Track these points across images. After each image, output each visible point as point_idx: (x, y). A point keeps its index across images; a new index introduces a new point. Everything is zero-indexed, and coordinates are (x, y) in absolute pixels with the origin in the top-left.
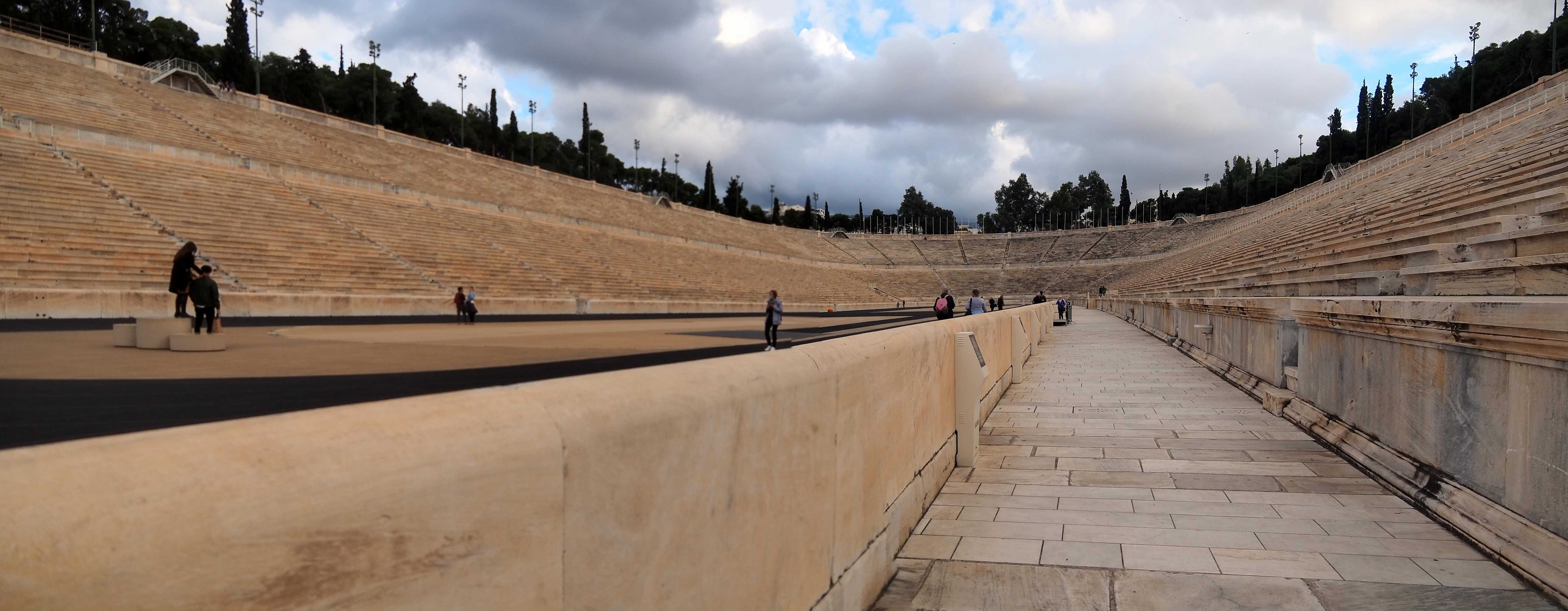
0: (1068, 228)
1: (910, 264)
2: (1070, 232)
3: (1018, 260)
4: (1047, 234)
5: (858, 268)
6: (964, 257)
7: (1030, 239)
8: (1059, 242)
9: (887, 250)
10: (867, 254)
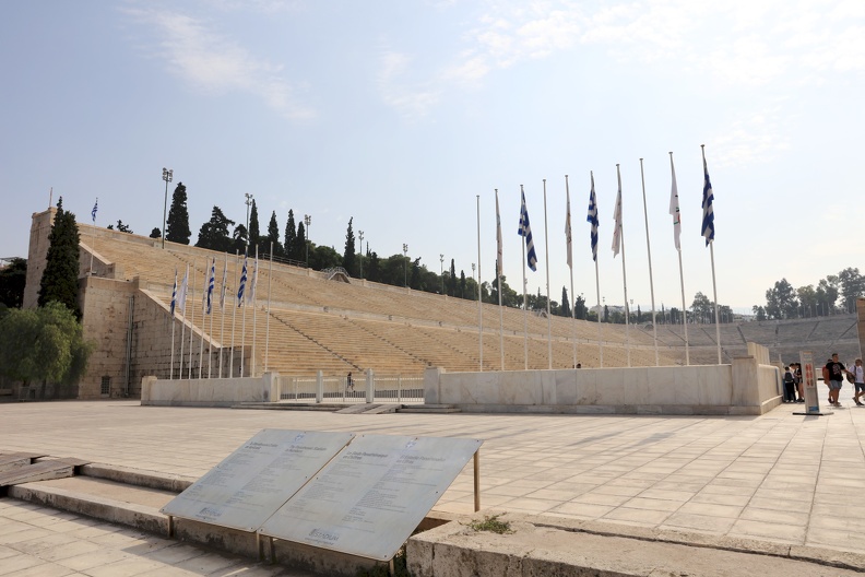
0: (826, 315)
1: (703, 345)
2: (828, 318)
3: (787, 340)
4: (809, 320)
5: (666, 348)
6: (744, 339)
7: (795, 324)
8: (819, 326)
10: (671, 339)
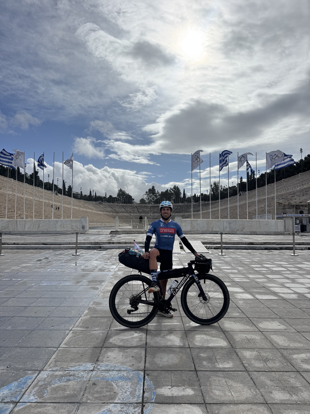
1: (123, 213)
5: (108, 213)
6: (138, 211)
7: (157, 206)
9: (115, 208)
10: (109, 209)
